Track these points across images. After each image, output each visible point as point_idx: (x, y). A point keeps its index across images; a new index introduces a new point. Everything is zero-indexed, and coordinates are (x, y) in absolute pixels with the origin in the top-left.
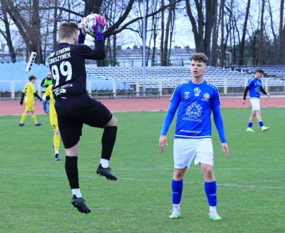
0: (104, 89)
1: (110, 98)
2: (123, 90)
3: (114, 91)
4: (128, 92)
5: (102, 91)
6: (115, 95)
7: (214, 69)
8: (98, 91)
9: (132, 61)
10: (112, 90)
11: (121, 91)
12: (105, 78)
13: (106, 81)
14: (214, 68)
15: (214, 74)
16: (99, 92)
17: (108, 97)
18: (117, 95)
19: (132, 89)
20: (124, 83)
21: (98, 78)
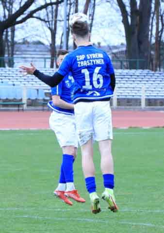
0: (11, 98)
1: (19, 110)
2: (36, 99)
3: (24, 101)
4: (42, 102)
5: (7, 100)
6: (25, 106)
7: (153, 74)
8: (3, 100)
9: (45, 61)
10: (21, 100)
11: (33, 100)
12: (11, 83)
13: (13, 87)
14: (153, 72)
15: (154, 81)
16: (4, 102)
17: (17, 108)
18: (28, 105)
19: (48, 98)
20: (38, 90)
21: (2, 82)
